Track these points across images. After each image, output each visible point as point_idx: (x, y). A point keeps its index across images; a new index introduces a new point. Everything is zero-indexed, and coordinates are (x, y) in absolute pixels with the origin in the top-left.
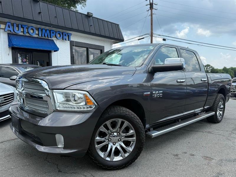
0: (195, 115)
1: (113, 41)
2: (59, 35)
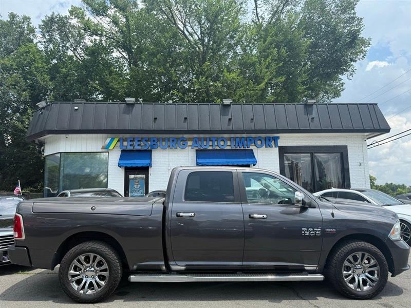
2: (259, 142)
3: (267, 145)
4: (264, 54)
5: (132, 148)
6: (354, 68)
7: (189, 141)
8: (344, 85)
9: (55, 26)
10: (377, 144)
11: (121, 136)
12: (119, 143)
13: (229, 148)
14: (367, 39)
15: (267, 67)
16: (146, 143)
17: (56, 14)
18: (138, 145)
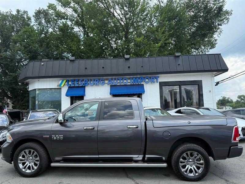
0: (130, 160)
1: (214, 73)
2: (147, 80)
3: (152, 81)
4: (161, 25)
5: (73, 85)
6: (222, 30)
7: (106, 80)
8: (217, 41)
9: (42, 15)
10: (232, 77)
11: (68, 79)
12: (66, 83)
13: (129, 84)
14: (230, 10)
15: (163, 33)
16: (81, 82)
17: (41, 8)
18: (77, 84)
